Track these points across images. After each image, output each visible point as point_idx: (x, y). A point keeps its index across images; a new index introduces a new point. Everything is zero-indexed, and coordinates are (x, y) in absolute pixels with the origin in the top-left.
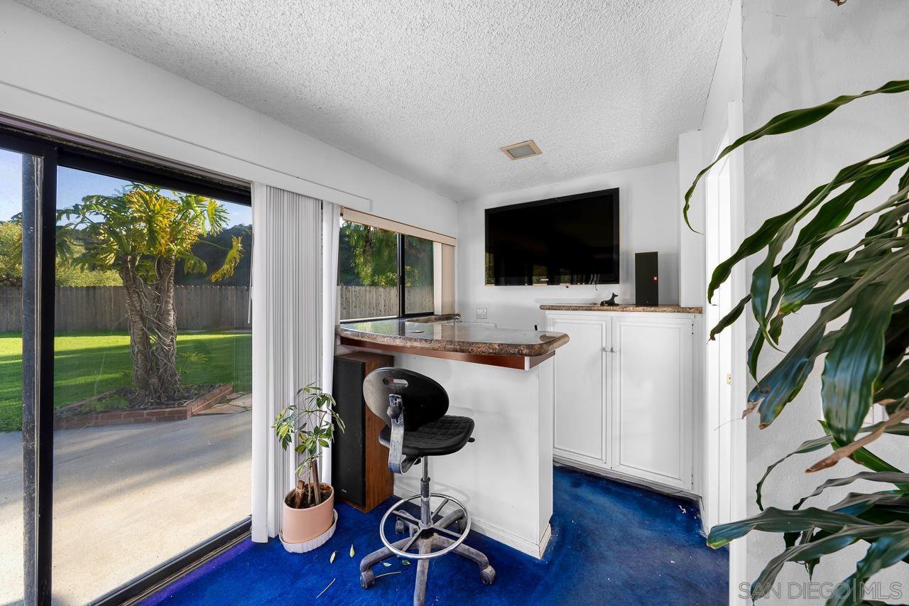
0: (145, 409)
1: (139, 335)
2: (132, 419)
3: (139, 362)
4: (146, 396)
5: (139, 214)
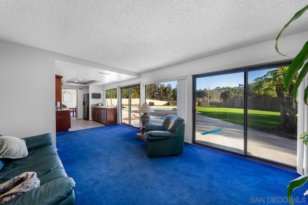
0: (283, 133)
1: (282, 110)
2: (279, 134)
3: (283, 118)
4: (284, 129)
5: (280, 73)
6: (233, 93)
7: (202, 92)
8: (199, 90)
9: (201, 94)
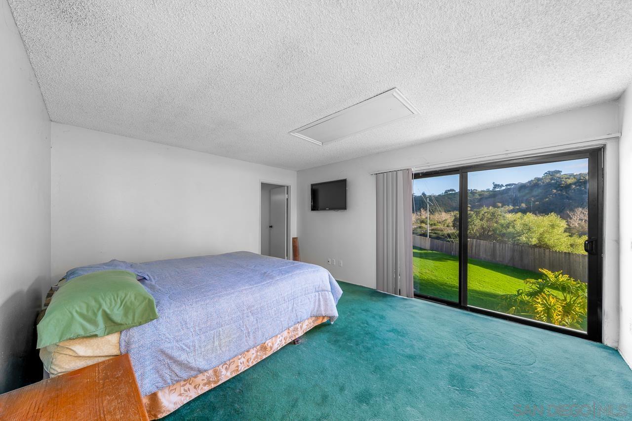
6: (478, 220)
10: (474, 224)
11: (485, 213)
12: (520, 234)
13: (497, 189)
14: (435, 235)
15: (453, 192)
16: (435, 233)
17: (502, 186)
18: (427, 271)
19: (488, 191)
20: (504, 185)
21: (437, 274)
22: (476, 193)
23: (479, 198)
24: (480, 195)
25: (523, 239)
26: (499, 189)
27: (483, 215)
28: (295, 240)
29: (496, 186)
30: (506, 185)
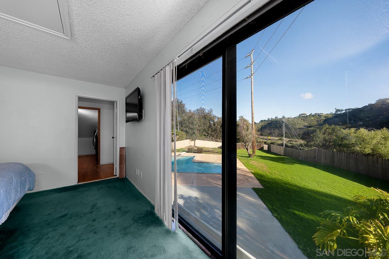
6: (321, 134)
7: (278, 121)
8: (274, 118)
9: (277, 123)
10: (318, 137)
11: (327, 128)
12: (353, 145)
13: (338, 113)
14: (290, 144)
15: (305, 115)
16: (291, 143)
17: (342, 110)
18: (276, 172)
19: (331, 114)
20: (344, 110)
21: (283, 174)
22: (322, 116)
23: (325, 119)
24: (325, 117)
25: (357, 148)
26: (340, 113)
27: (325, 130)
28: (123, 149)
29: (337, 110)
30: (345, 110)
